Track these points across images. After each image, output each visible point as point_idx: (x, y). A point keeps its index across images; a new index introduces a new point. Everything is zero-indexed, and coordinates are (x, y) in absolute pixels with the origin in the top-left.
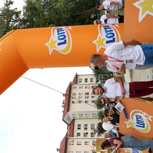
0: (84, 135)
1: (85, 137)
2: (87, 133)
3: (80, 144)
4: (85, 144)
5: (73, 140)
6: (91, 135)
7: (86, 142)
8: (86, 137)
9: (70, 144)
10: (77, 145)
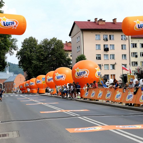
0: (134, 53)
1: (132, 54)
2: (136, 56)
3: (122, 49)
4: (122, 55)
5: (128, 38)
6: (134, 62)
7: (125, 55)
8: (132, 56)
9: (122, 36)
10: (122, 45)
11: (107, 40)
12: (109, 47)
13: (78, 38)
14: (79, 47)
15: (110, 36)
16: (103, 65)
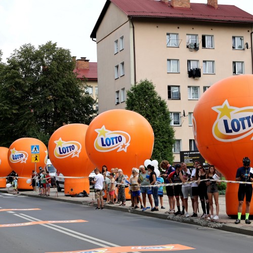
5: (249, 46)
9: (234, 38)
11: (196, 48)
12: (201, 66)
13: (120, 41)
14: (120, 66)
15: (204, 37)
16: (187, 114)
